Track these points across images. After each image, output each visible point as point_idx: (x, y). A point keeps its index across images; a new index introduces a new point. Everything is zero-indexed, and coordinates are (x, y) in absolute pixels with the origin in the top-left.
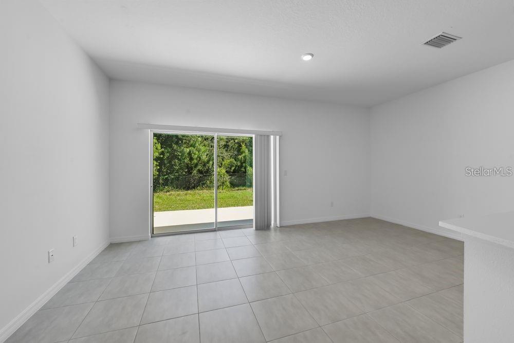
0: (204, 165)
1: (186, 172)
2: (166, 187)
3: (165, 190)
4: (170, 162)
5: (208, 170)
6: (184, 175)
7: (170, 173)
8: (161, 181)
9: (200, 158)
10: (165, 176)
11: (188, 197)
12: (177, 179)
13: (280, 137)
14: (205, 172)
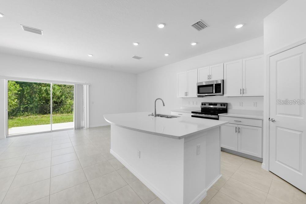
0: (59, 98)
1: (44, 103)
2: (26, 113)
3: (25, 115)
4: (30, 96)
5: (61, 101)
6: (42, 105)
7: (30, 104)
8: (21, 109)
9: (55, 94)
10: (25, 105)
11: (43, 119)
12: (36, 107)
13: (89, 86)
14: (59, 103)
